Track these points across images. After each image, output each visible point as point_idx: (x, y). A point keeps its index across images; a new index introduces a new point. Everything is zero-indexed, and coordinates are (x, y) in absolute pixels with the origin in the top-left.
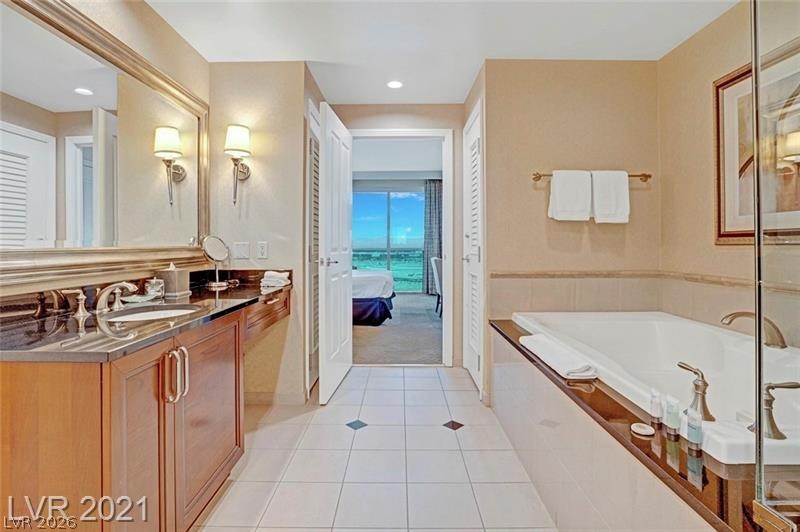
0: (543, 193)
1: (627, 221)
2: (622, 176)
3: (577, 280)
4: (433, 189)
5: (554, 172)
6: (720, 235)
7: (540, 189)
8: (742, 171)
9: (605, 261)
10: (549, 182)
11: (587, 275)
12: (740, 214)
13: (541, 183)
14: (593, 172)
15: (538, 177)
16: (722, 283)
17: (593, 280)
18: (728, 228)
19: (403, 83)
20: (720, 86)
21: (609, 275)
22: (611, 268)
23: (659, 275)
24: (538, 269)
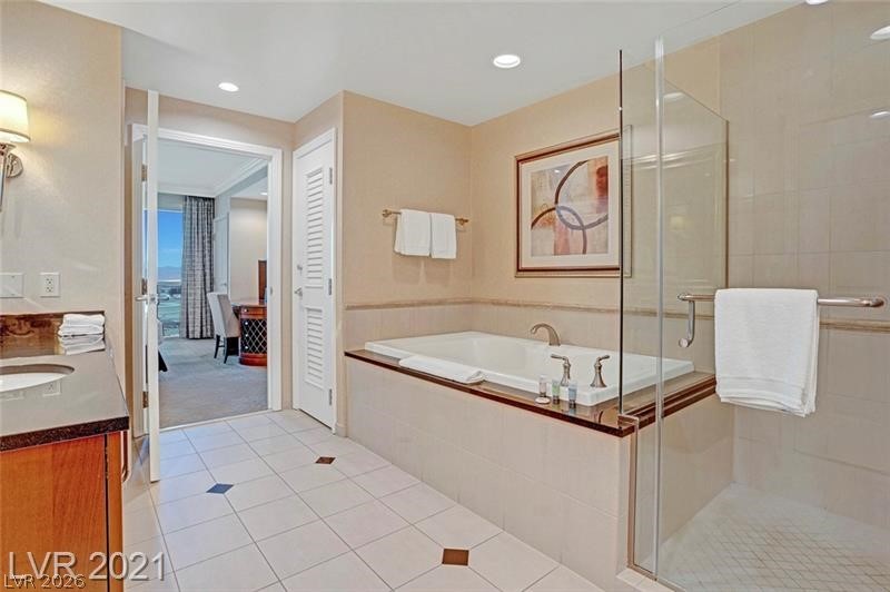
0: (390, 229)
1: (454, 257)
2: (451, 219)
3: (416, 308)
4: (194, 208)
5: (402, 211)
6: (519, 270)
7: (388, 225)
8: (533, 224)
9: (436, 291)
10: (396, 219)
11: (423, 303)
12: (532, 255)
13: (390, 220)
14: (433, 214)
15: (387, 214)
16: (519, 306)
17: (427, 308)
18: (524, 265)
19: (239, 87)
20: (520, 161)
21: (440, 303)
22: (440, 297)
23: (472, 302)
24: (386, 300)
